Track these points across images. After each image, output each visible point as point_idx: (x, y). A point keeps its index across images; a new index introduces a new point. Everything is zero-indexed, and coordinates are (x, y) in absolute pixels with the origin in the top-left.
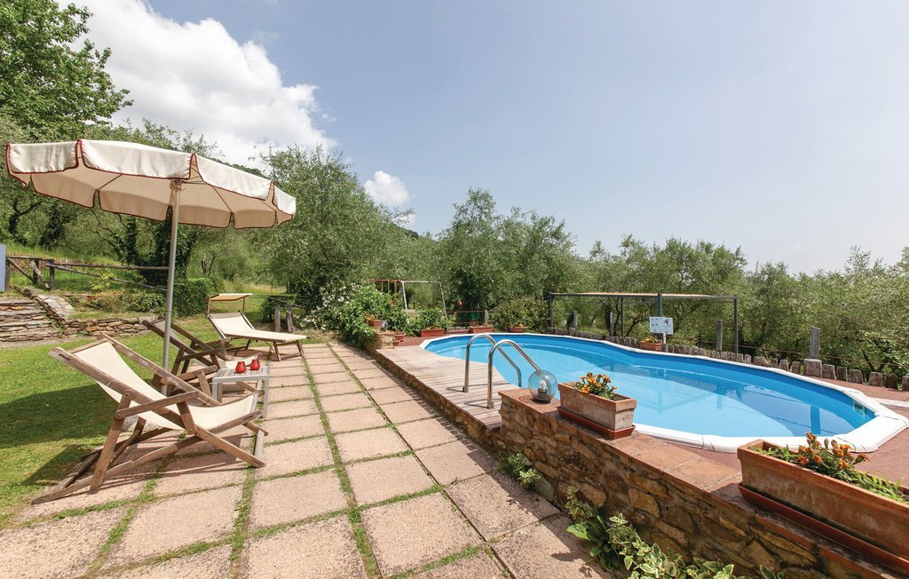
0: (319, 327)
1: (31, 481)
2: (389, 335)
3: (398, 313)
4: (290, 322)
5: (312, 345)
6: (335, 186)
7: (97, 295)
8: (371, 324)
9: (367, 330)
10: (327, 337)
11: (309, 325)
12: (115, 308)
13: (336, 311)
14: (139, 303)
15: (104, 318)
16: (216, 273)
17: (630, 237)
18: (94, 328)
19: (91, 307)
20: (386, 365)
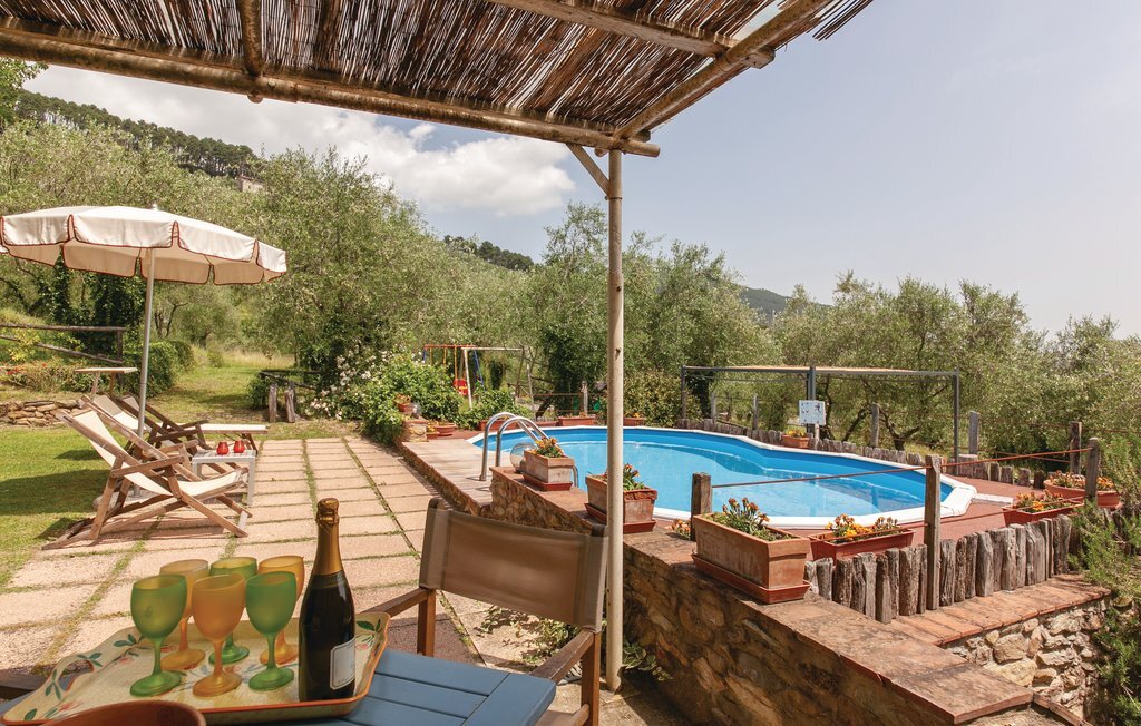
0: (333, 415)
1: (44, 536)
2: (422, 423)
3: (445, 395)
4: (290, 408)
5: (321, 440)
6: (355, 208)
7: (19, 367)
8: (401, 409)
9: (394, 417)
10: (343, 430)
11: (319, 413)
12: (44, 385)
13: (356, 391)
14: (78, 380)
15: (31, 400)
16: (179, 333)
17: (850, 276)
18: (19, 413)
19: (12, 384)
20: (412, 462)
